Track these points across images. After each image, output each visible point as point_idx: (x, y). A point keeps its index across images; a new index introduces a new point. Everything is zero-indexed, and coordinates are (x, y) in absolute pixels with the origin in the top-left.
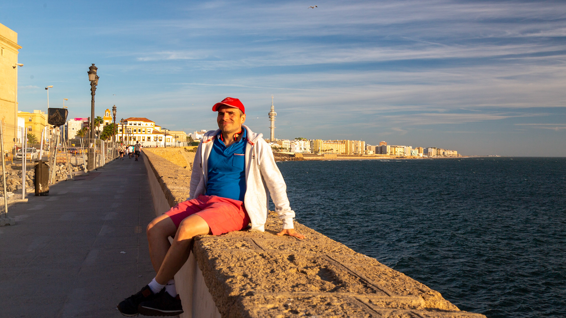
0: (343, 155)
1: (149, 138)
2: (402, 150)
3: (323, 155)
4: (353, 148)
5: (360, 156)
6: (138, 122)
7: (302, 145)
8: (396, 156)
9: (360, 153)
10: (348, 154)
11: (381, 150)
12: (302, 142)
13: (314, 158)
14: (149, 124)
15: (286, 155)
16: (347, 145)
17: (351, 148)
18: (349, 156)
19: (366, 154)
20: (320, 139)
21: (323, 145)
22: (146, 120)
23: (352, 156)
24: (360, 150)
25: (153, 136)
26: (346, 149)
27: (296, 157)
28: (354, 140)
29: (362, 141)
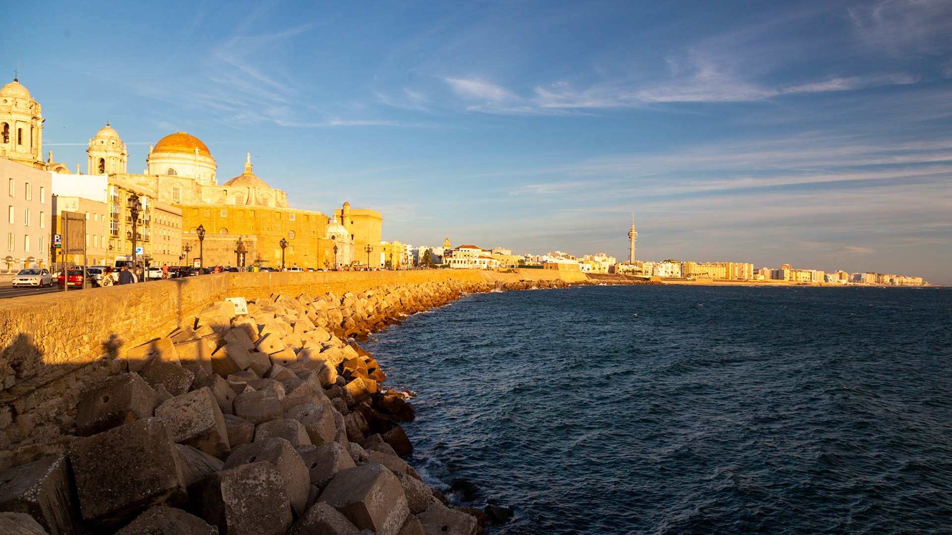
0: (722, 279)
1: (475, 262)
2: (807, 275)
3: (694, 280)
4: (737, 272)
5: (745, 281)
6: (467, 249)
7: (670, 268)
8: (797, 283)
9: (746, 278)
10: (730, 278)
11: (777, 275)
12: (670, 265)
13: (683, 283)
14: (476, 250)
15: (640, 278)
16: (729, 269)
17: (734, 271)
18: (730, 281)
19: (755, 279)
20: (693, 261)
21: (695, 268)
22: (474, 247)
23: (734, 281)
24: (746, 274)
25: (478, 260)
26: (727, 273)
27: (651, 280)
28: (739, 263)
29: (750, 263)
